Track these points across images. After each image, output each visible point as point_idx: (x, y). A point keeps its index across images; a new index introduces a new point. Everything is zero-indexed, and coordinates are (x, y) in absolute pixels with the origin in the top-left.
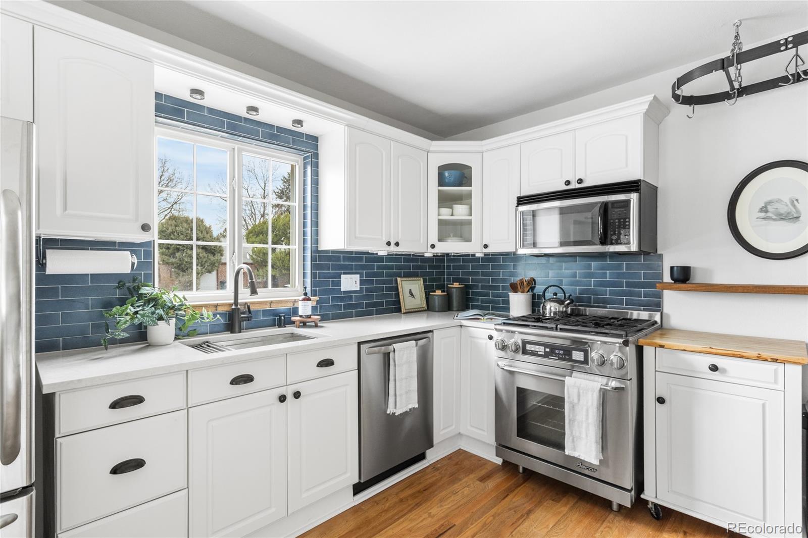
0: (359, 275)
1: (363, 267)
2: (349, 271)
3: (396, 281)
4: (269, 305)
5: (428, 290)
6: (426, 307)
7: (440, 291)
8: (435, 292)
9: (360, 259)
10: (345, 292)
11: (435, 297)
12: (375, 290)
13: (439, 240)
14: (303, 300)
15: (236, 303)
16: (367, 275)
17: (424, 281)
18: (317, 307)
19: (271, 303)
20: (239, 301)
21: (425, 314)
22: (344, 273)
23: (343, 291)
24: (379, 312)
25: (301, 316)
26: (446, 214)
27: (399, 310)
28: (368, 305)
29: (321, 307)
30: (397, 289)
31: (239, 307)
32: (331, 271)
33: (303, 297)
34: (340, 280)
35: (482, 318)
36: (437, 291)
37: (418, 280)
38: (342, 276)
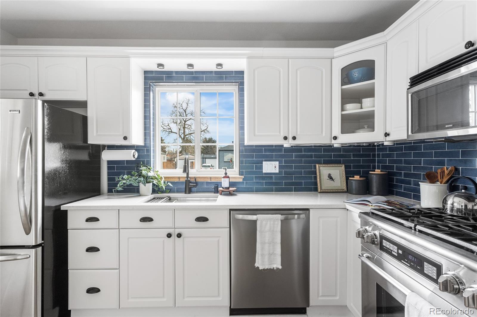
0: (278, 162)
1: (282, 156)
2: (270, 159)
3: (315, 167)
4: (210, 179)
5: (349, 174)
6: (346, 189)
7: (359, 176)
8: (353, 177)
9: (280, 150)
10: (265, 174)
11: (352, 181)
12: (294, 173)
13: (343, 132)
14: (223, 178)
15: (188, 177)
16: (286, 162)
17: (346, 167)
18: (243, 182)
19: (211, 178)
20: (189, 176)
21: (345, 195)
22: (265, 161)
24: (296, 190)
25: (223, 188)
26: (352, 109)
27: (316, 190)
28: (286, 184)
29: (246, 183)
30: (315, 173)
31: (189, 179)
32: (254, 159)
33: (224, 175)
34: (262, 165)
35: (371, 205)
36: (355, 176)
37: (341, 166)
38: (264, 162)
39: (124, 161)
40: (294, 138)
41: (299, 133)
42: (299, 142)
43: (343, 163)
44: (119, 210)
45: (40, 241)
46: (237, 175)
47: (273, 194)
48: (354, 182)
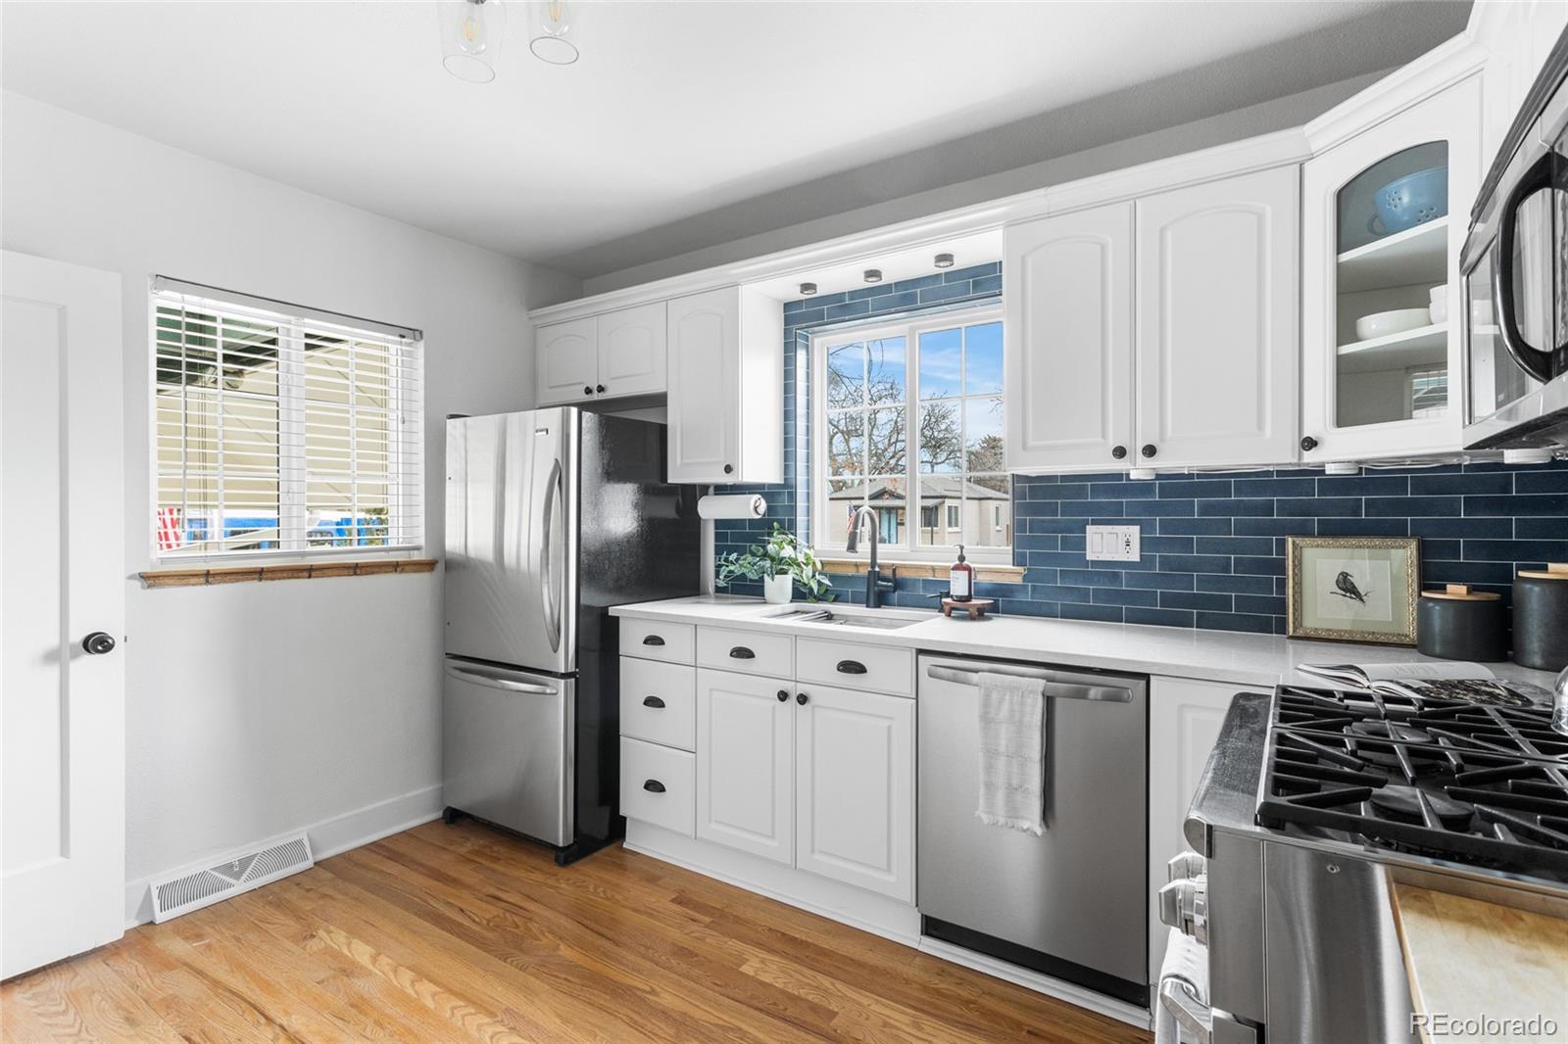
0: (1138, 527)
1: (1152, 509)
2: (1111, 516)
3: (1282, 545)
4: (931, 573)
5: (1430, 578)
6: (1414, 636)
7: (1465, 588)
8: (1443, 589)
9: (1145, 491)
10: (1095, 563)
11: (1431, 604)
12: (1198, 565)
13: (1342, 421)
14: (953, 569)
15: (873, 563)
16: (1166, 527)
17: (1424, 551)
18: (1025, 587)
19: (933, 569)
20: (878, 561)
22: (1095, 523)
23: (1092, 561)
24: (1204, 623)
27: (1281, 628)
28: (1167, 600)
29: (1034, 588)
30: (1280, 567)
31: (877, 569)
32: (1059, 517)
33: (957, 562)
34: (1085, 537)
35: (1367, 684)
36: (1450, 587)
37: (1400, 547)
38: (1090, 529)
39: (745, 520)
40: (1150, 451)
41: (1169, 433)
42: (1170, 462)
43: (1413, 535)
44: (696, 626)
45: (572, 668)
46: (1009, 564)
47: (1121, 628)
48: (1437, 608)
